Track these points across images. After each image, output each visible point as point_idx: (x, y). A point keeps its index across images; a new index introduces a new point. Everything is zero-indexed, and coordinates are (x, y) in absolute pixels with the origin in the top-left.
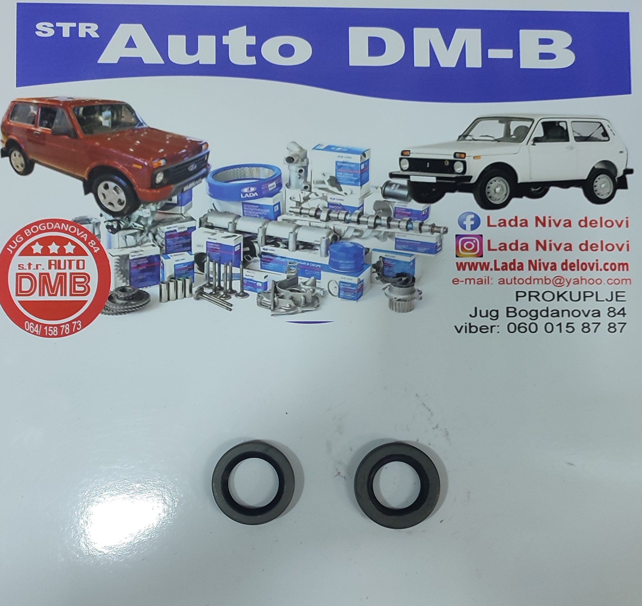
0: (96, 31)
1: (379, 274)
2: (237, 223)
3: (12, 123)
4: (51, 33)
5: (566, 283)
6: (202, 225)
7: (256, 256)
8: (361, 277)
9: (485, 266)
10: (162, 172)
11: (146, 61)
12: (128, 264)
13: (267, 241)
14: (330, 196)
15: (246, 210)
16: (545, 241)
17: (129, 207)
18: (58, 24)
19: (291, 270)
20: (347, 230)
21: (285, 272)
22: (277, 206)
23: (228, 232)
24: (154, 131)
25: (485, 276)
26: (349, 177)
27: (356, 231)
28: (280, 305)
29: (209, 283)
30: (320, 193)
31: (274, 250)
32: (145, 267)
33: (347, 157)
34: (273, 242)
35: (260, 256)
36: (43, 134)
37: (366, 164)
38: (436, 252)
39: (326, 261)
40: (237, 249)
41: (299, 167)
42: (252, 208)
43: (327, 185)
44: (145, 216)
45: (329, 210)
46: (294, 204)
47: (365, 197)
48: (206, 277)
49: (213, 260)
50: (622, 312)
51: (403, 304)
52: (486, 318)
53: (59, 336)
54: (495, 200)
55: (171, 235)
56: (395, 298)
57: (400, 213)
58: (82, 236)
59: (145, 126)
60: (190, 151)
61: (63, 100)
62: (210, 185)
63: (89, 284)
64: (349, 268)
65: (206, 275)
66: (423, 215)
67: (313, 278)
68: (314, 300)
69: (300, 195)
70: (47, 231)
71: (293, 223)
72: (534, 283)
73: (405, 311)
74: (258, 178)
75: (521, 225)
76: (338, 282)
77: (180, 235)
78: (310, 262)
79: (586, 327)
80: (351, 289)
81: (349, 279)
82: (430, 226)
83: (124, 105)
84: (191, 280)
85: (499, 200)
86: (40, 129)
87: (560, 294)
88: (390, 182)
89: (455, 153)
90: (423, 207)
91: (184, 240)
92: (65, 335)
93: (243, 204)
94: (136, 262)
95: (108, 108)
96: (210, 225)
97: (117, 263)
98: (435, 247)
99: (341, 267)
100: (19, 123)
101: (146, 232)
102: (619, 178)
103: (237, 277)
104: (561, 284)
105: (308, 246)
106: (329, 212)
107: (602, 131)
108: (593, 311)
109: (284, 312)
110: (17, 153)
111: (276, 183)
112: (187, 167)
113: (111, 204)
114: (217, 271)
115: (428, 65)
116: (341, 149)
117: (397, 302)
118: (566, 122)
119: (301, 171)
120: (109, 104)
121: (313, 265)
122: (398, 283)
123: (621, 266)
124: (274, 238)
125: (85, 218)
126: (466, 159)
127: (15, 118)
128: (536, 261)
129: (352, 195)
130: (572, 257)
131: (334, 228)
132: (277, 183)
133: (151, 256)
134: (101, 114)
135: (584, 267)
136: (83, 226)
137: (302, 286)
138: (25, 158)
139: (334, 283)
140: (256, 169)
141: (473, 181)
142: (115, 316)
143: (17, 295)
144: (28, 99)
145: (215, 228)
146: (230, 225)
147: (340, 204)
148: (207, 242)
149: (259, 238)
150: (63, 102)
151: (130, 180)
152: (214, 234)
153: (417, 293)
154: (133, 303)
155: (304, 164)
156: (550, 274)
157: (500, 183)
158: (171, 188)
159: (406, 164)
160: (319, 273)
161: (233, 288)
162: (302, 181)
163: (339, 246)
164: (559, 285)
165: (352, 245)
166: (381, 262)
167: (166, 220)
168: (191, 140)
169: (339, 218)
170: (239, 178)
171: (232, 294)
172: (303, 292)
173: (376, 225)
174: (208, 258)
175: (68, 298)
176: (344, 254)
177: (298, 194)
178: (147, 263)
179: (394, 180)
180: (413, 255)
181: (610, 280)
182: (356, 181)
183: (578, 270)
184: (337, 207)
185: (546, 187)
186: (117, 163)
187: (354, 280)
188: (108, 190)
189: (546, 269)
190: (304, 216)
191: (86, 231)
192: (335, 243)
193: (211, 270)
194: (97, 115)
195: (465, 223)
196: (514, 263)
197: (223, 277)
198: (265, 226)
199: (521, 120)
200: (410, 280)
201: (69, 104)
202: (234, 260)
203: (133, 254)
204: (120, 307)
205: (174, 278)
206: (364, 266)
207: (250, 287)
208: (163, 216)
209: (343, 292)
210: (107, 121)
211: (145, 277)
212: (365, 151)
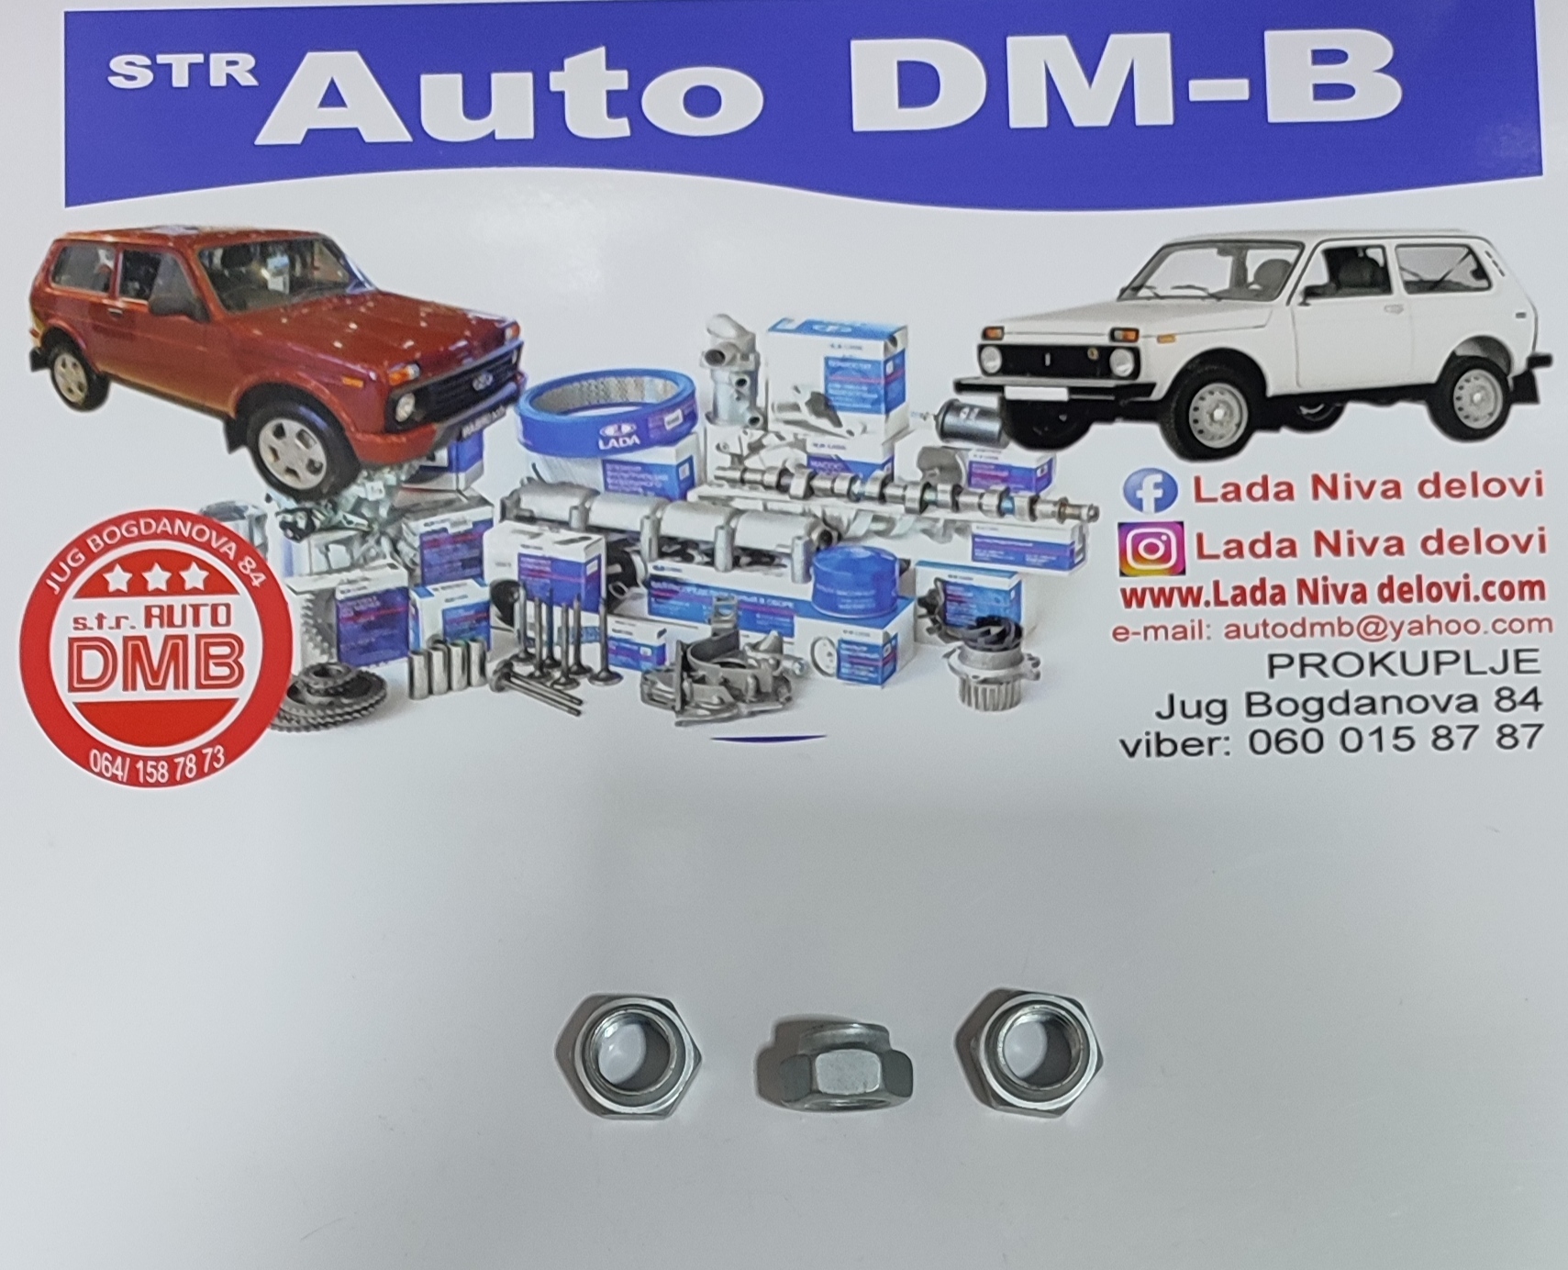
0: (252, 72)
1: (934, 621)
2: (590, 509)
3: (55, 289)
4: (145, 78)
5: (1391, 633)
6: (507, 515)
7: (636, 585)
8: (892, 629)
9: (1191, 597)
10: (413, 396)
12: (334, 610)
13: (665, 549)
14: (811, 439)
15: (612, 477)
16: (1337, 534)
17: (332, 479)
18: (162, 59)
19: (722, 615)
20: (855, 518)
21: (707, 621)
22: (687, 466)
23: (571, 529)
24: (392, 299)
25: (1192, 621)
26: (858, 394)
27: (876, 519)
28: (697, 699)
29: (526, 651)
30: (789, 432)
31: (678, 570)
32: (373, 618)
33: (852, 347)
34: (677, 550)
35: (647, 584)
36: (128, 314)
37: (898, 361)
38: (1072, 566)
40: (592, 569)
41: (737, 373)
43: (805, 414)
44: (371, 498)
45: (811, 473)
46: (727, 461)
47: (898, 439)
48: (519, 637)
49: (533, 596)
50: (1531, 699)
51: (993, 691)
52: (1195, 719)
53: (172, 782)
54: (1213, 438)
55: (435, 540)
56: (975, 677)
57: (981, 476)
58: (225, 549)
59: (368, 288)
60: (476, 343)
61: (175, 234)
62: (526, 421)
63: (241, 660)
64: (861, 607)
65: (518, 631)
66: (1038, 479)
67: (774, 633)
68: (780, 686)
69: (740, 439)
70: (141, 538)
71: (724, 505)
72: (1312, 634)
73: (1001, 707)
74: (640, 400)
75: (1277, 495)
77: (456, 539)
78: (766, 597)
79: (1442, 737)
80: (866, 659)
81: (861, 634)
82: (1055, 503)
83: (317, 240)
84: (483, 645)
85: (1221, 437)
86: (121, 303)
87: (1377, 658)
88: (956, 403)
89: (1113, 330)
90: (1040, 459)
91: (466, 552)
92: (185, 780)
93: (604, 462)
94: (352, 606)
95: (281, 248)
96: (527, 514)
97: (308, 608)
98: (1068, 554)
99: (841, 607)
100: (72, 289)
101: (373, 535)
102: (1516, 379)
103: (591, 635)
104: (1380, 635)
105: (761, 558)
106: (811, 477)
107: (1473, 266)
108: (1460, 697)
109: (705, 716)
110: (69, 359)
111: (683, 412)
112: (471, 382)
113: (291, 471)
114: (544, 622)
115: (1042, 122)
116: (835, 328)
117: (981, 687)
118: (1383, 248)
119: (741, 383)
120: (283, 238)
121: (775, 603)
122: (981, 640)
123: (1527, 590)
124: (680, 540)
125: (230, 507)
126: (1140, 344)
127: (63, 278)
128: (1315, 582)
129: (865, 436)
130: (1404, 569)
131: (824, 513)
132: (686, 412)
133: (388, 592)
134: (264, 263)
135: (1434, 592)
136: (228, 525)
137: (750, 653)
138: (88, 371)
139: (825, 645)
140: (635, 381)
141: (1157, 395)
142: (304, 733)
143: (72, 689)
144: (94, 233)
145: (540, 522)
146: (575, 513)
147: (836, 456)
148: (521, 556)
149: (645, 544)
150: (174, 237)
151: (335, 413)
152: (535, 535)
153: (1026, 666)
154: (345, 701)
155: (751, 366)
156: (1352, 612)
157: (1222, 397)
158: (433, 432)
159: (993, 359)
160: (788, 620)
161: (585, 661)
162: (743, 406)
163: (836, 555)
164: (1374, 637)
165: (869, 553)
166: (938, 594)
167: (426, 506)
168: (481, 322)
169: (836, 491)
170: (595, 402)
171: (582, 676)
172: (751, 667)
173: (924, 505)
174: (522, 592)
175: (193, 693)
176: (849, 575)
177: (736, 437)
178: (378, 609)
179: (966, 398)
180: (1014, 573)
181: (1499, 623)
182: (875, 402)
183: (1420, 599)
184: (830, 465)
185: (1338, 405)
186: (303, 375)
187: (875, 636)
188: (285, 440)
189: (1341, 599)
190: (751, 489)
191: (233, 536)
192: (826, 549)
193: (531, 619)
194: (254, 266)
195: (1139, 494)
196: (1262, 586)
197: (560, 637)
198: (659, 514)
199: (1272, 245)
200: (1009, 634)
201: (188, 242)
202: (586, 595)
203: (344, 587)
204: (315, 712)
205: (444, 642)
206: (899, 602)
207: (623, 659)
208: (415, 498)
209: (848, 665)
210: (280, 279)
211: (373, 640)
212: (895, 332)
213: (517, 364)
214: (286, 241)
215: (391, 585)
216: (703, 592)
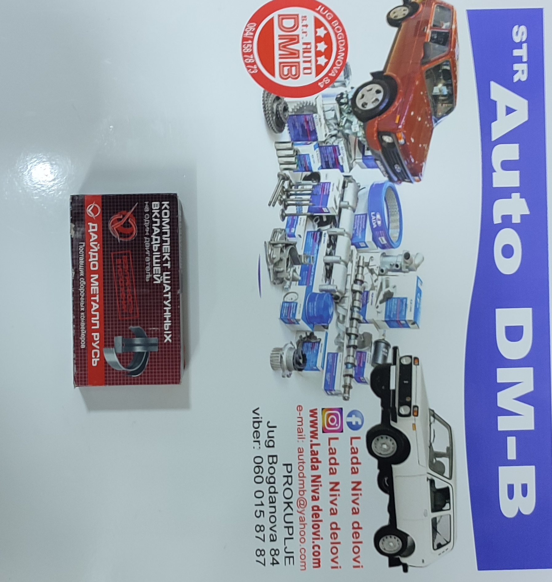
0: (519, 80)
1: (304, 338)
2: (348, 209)
3: (434, 6)
4: (517, 39)
5: (300, 510)
6: (345, 178)
7: (318, 227)
8: (302, 322)
9: (314, 435)
10: (392, 142)
11: (494, 124)
12: (308, 113)
13: (332, 237)
14: (375, 293)
15: (360, 217)
16: (338, 490)
17: (360, 112)
18: (525, 46)
19: (307, 259)
20: (344, 309)
21: (305, 253)
22: (364, 245)
23: (340, 202)
24: (430, 134)
25: (305, 435)
26: (393, 310)
27: (344, 317)
28: (275, 249)
29: (293, 185)
30: (378, 284)
31: (324, 242)
32: (306, 128)
33: (411, 308)
34: (332, 243)
35: (319, 230)
36: (424, 34)
37: (406, 325)
38: (326, 390)
39: (316, 290)
40: (325, 210)
41: (401, 264)
42: (362, 222)
43: (385, 290)
44: (353, 127)
45: (362, 292)
46: (366, 260)
47: (375, 325)
48: (298, 183)
49: (314, 188)
50: (275, 562)
51: (278, 360)
52: (267, 436)
53: (244, 54)
54: (375, 444)
55: (336, 151)
56: (283, 353)
57: (361, 356)
58: (333, 72)
59: (434, 125)
60: (413, 166)
61: (456, 52)
62: (382, 185)
63: (290, 79)
64: (310, 311)
65: (301, 182)
66: (359, 378)
67: (300, 278)
68: (280, 280)
69: (375, 265)
70: (337, 40)
71: (349, 260)
72: (300, 480)
73: (272, 363)
75: (353, 468)
76: (296, 301)
77: (336, 159)
78: (314, 275)
79: (260, 528)
80: (290, 313)
82: (350, 384)
83: (453, 105)
84: (295, 169)
85: (376, 447)
86: (428, 31)
87: (291, 504)
88: (389, 347)
89: (417, 407)
90: (368, 379)
91: (331, 163)
92: (244, 58)
93: (366, 215)
94: (311, 120)
95: (450, 92)
96: (346, 185)
97: (310, 104)
98: (330, 389)
99: (310, 303)
100: (434, 13)
101: (338, 128)
102: (399, 559)
103: (299, 210)
104: (299, 505)
105: (329, 273)
106: (360, 292)
107: (442, 543)
108: (275, 535)
109: (268, 252)
110: (407, 12)
111: (386, 244)
112: (398, 164)
113: (363, 96)
114: (304, 192)
115: (499, 381)
116: (418, 301)
117: (279, 356)
118: (450, 509)
119: (397, 266)
120: (454, 92)
121: (311, 278)
122: (297, 356)
123: (317, 561)
124: (336, 243)
125: (349, 73)
126: (412, 417)
127: (438, 10)
128: (320, 482)
129: (376, 313)
130: (325, 515)
131: (346, 297)
132: (386, 245)
133: (316, 133)
134: (444, 85)
135: (316, 526)
136: (342, 73)
137: (292, 269)
138: (402, 19)
139: (296, 297)
140: (398, 226)
141: (392, 423)
142: (262, 102)
143: (279, 16)
144: (456, 21)
145: (343, 190)
146: (347, 203)
147: (368, 302)
148: (330, 183)
149: (335, 230)
150: (454, 51)
151: (385, 112)
152: (338, 188)
153: (288, 373)
154: (274, 118)
155: (403, 269)
156: (308, 495)
157: (391, 448)
158: (378, 150)
159: (406, 361)
160: (305, 283)
161: (289, 207)
162: (388, 267)
163: (330, 301)
164: (298, 503)
165: (330, 313)
166: (315, 340)
167: (349, 147)
168: (422, 167)
169: (355, 302)
170: (389, 210)
171: (283, 206)
172: (287, 270)
173: (349, 335)
174: (316, 184)
175: (277, 61)
176: (322, 306)
177: (376, 264)
178: (310, 130)
179: (391, 351)
180: (323, 368)
181: (304, 551)
182: (389, 317)
183: (313, 521)
184: (365, 300)
185: (388, 492)
186: (400, 100)
187: (299, 316)
188: (375, 93)
189: (313, 491)
190: (356, 270)
191: (338, 75)
192: (332, 298)
193: (305, 187)
194: (443, 81)
195: (354, 416)
196: (318, 461)
197: (298, 198)
198: (346, 235)
199: (451, 467)
200: (299, 366)
201: (453, 57)
202: (314, 208)
203: (318, 117)
204: (269, 107)
205: (297, 154)
206: (312, 325)
207: (290, 222)
208: (352, 143)
209: (288, 306)
210: (438, 91)
211: (298, 128)
212: (417, 324)
213: (404, 181)
214: (453, 94)
215: (318, 135)
216: (316, 252)
